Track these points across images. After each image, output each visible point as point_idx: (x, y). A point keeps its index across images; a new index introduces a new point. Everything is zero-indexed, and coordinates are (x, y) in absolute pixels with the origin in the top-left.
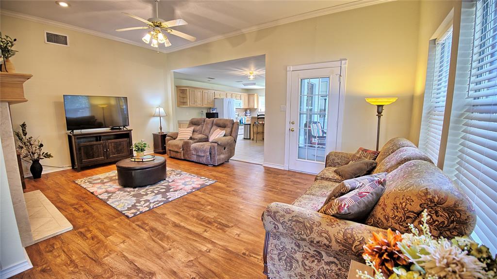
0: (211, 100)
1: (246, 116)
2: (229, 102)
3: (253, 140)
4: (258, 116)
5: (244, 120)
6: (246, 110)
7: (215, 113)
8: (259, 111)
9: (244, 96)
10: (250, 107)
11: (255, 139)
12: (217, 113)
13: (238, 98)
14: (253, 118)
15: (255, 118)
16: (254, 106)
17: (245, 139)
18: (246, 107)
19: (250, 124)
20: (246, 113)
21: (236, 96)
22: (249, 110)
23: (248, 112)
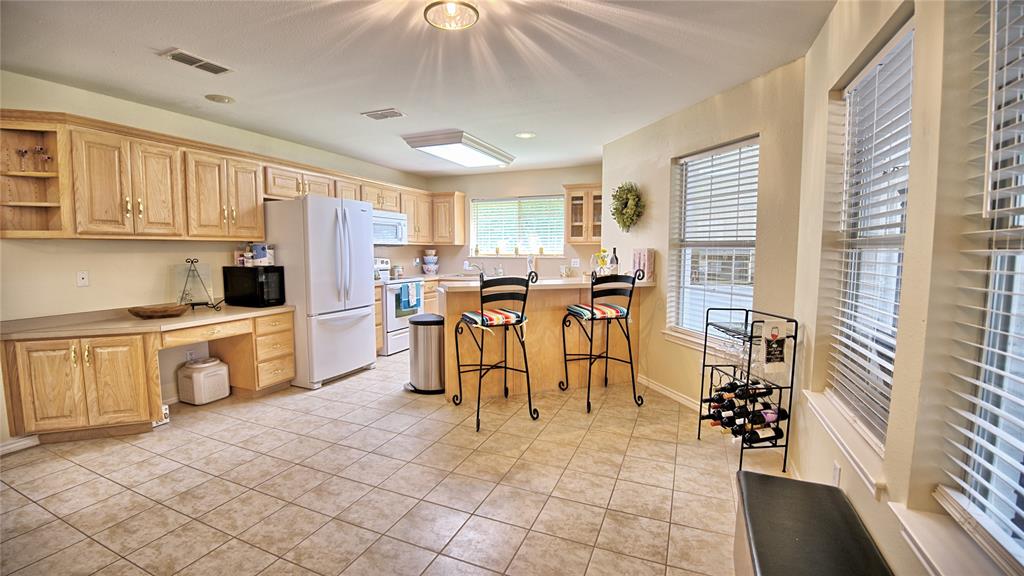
0: (246, 204)
1: (424, 273)
2: (339, 219)
3: (457, 401)
4: (486, 284)
5: (413, 292)
6: (422, 251)
7: (268, 270)
8: (472, 254)
9: (414, 197)
10: (439, 240)
11: (469, 394)
12: (278, 271)
13: (390, 203)
14: (451, 295)
15: (467, 294)
16: (452, 236)
17: (417, 391)
18: (424, 240)
19: (440, 323)
20: (423, 262)
21: (379, 197)
22: (434, 252)
23: (431, 257)
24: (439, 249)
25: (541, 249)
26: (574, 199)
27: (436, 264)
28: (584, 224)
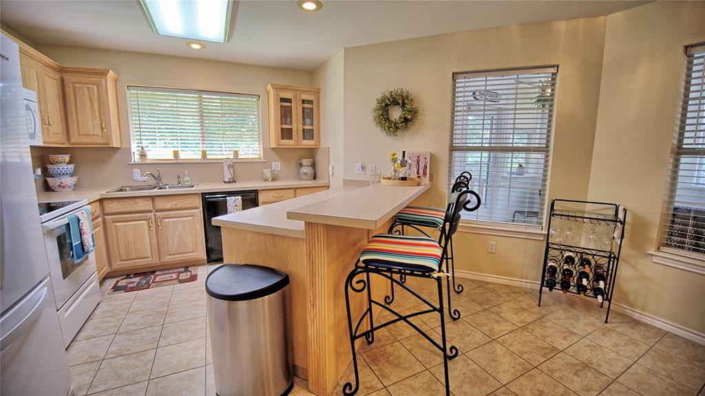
18: (57, 140)
22: (67, 158)
23: (63, 165)
24: (75, 154)
25: (236, 153)
26: (283, 100)
27: (72, 175)
28: (294, 127)
